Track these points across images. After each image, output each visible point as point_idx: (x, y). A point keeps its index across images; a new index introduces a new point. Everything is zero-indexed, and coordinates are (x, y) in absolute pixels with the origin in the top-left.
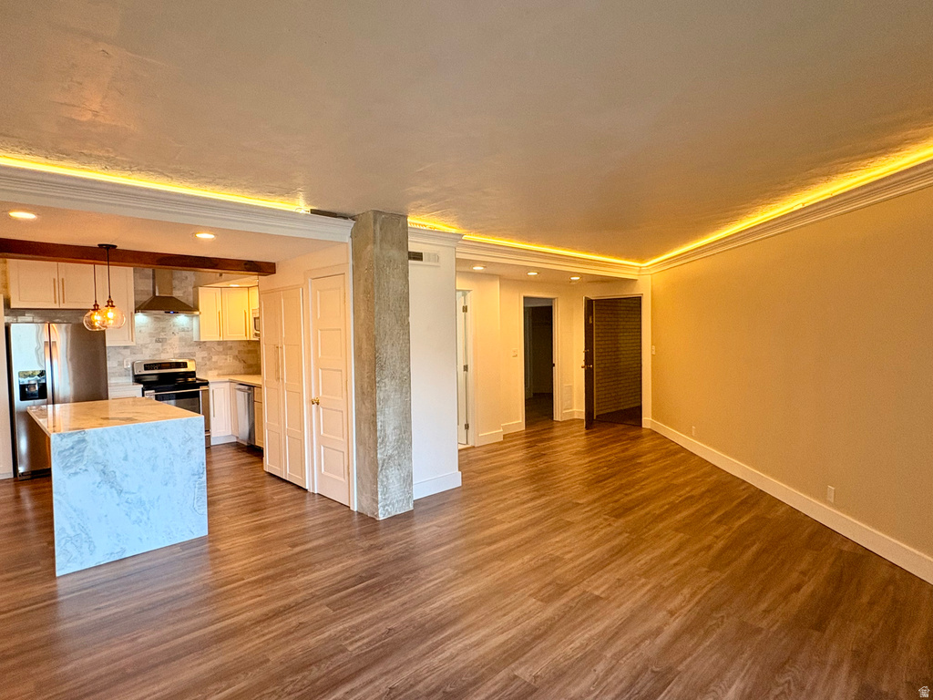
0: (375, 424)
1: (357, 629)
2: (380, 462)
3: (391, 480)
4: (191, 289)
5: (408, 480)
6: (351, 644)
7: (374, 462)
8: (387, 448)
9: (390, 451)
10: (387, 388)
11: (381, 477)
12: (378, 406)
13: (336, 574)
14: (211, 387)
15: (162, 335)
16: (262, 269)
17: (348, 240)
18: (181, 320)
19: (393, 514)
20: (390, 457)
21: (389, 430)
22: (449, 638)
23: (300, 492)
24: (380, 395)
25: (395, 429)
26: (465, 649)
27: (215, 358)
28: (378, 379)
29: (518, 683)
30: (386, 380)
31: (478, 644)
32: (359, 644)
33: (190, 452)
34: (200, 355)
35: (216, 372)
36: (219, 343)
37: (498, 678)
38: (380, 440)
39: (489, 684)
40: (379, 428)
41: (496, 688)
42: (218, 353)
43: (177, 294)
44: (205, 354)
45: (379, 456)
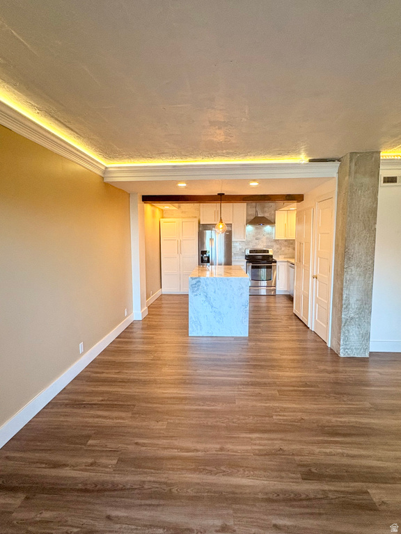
0: (342, 295)
1: (284, 410)
2: (344, 320)
3: (353, 333)
4: (273, 212)
5: (366, 337)
6: (277, 415)
7: (340, 319)
8: (350, 312)
9: (352, 315)
10: (353, 272)
11: (343, 329)
12: (344, 284)
13: (293, 377)
14: (278, 264)
15: (259, 236)
16: (298, 198)
17: (336, 175)
18: (268, 228)
19: (352, 356)
20: (352, 318)
21: (352, 301)
22: (336, 442)
23: (305, 327)
24: (347, 277)
25: (357, 300)
26: (342, 455)
27: (283, 249)
28: (346, 266)
29: (365, 497)
30: (353, 268)
31: (353, 457)
32: (281, 418)
33: (241, 294)
34: (276, 246)
35: (283, 256)
36: (286, 240)
37: (352, 484)
38: (344, 306)
39: (343, 484)
40: (344, 298)
41: (347, 489)
42: (285, 246)
43: (266, 215)
44: (278, 246)
45: (343, 316)
